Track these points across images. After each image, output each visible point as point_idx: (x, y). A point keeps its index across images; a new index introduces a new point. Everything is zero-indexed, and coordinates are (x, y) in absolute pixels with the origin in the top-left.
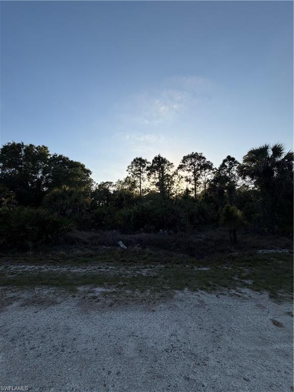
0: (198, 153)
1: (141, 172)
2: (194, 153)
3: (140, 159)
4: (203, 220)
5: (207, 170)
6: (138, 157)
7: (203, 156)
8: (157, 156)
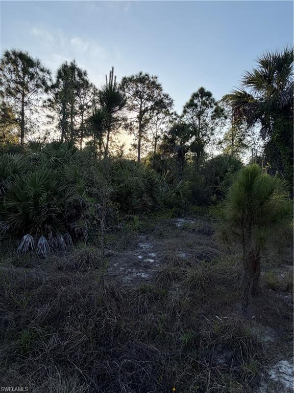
0: (150, 76)
1: (27, 89)
2: (143, 74)
3: (22, 56)
4: (150, 204)
5: (161, 115)
6: (18, 51)
7: (158, 82)
8: (69, 64)
